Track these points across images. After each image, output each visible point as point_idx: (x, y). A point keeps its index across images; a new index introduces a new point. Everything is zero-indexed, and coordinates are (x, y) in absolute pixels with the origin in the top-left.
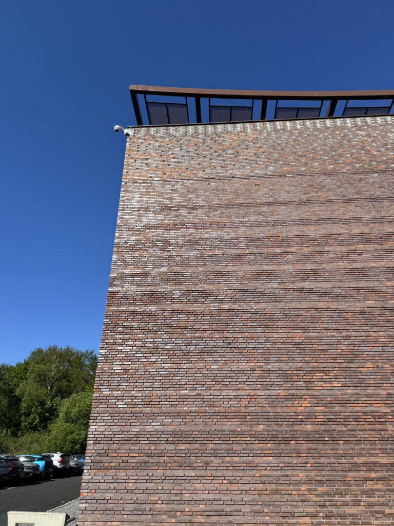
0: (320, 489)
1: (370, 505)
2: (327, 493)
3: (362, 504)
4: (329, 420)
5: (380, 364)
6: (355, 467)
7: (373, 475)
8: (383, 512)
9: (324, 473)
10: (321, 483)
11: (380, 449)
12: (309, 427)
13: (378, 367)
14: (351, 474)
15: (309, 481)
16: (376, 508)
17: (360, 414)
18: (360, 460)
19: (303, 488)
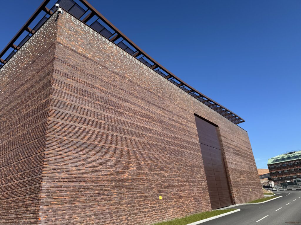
0: (128, 205)
1: (140, 209)
2: (130, 207)
3: (138, 209)
4: (132, 181)
5: (145, 162)
6: (137, 197)
7: (141, 200)
8: (142, 211)
9: (130, 200)
10: (129, 204)
11: (143, 191)
12: (127, 183)
13: (145, 163)
14: (136, 200)
15: (126, 203)
16: (141, 210)
17: (140, 179)
18: (138, 195)
19: (124, 206)
